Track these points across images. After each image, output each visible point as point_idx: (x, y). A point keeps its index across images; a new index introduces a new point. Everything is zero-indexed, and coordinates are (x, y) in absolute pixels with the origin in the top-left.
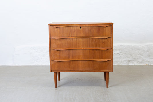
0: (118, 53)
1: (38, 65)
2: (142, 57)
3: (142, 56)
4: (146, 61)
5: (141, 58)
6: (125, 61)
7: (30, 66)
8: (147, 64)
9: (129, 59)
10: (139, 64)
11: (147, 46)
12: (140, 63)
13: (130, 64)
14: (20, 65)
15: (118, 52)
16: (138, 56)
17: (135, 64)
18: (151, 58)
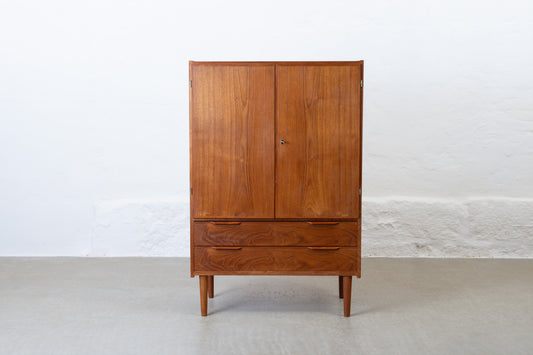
0: (389, 225)
1: (161, 256)
2: (455, 235)
3: (456, 232)
4: (466, 247)
5: (453, 237)
6: (408, 245)
7: (140, 258)
8: (470, 254)
9: (421, 242)
10: (447, 256)
11: (468, 204)
12: (451, 251)
13: (422, 255)
14: (112, 256)
15: (390, 221)
16: (444, 232)
17: (437, 254)
18: (479, 239)
